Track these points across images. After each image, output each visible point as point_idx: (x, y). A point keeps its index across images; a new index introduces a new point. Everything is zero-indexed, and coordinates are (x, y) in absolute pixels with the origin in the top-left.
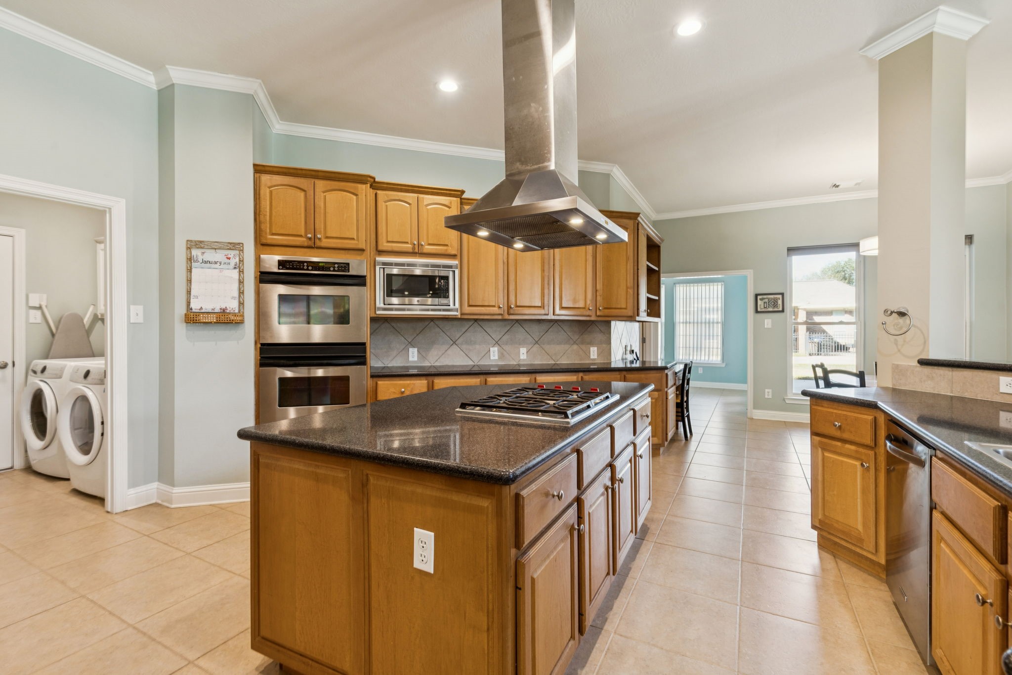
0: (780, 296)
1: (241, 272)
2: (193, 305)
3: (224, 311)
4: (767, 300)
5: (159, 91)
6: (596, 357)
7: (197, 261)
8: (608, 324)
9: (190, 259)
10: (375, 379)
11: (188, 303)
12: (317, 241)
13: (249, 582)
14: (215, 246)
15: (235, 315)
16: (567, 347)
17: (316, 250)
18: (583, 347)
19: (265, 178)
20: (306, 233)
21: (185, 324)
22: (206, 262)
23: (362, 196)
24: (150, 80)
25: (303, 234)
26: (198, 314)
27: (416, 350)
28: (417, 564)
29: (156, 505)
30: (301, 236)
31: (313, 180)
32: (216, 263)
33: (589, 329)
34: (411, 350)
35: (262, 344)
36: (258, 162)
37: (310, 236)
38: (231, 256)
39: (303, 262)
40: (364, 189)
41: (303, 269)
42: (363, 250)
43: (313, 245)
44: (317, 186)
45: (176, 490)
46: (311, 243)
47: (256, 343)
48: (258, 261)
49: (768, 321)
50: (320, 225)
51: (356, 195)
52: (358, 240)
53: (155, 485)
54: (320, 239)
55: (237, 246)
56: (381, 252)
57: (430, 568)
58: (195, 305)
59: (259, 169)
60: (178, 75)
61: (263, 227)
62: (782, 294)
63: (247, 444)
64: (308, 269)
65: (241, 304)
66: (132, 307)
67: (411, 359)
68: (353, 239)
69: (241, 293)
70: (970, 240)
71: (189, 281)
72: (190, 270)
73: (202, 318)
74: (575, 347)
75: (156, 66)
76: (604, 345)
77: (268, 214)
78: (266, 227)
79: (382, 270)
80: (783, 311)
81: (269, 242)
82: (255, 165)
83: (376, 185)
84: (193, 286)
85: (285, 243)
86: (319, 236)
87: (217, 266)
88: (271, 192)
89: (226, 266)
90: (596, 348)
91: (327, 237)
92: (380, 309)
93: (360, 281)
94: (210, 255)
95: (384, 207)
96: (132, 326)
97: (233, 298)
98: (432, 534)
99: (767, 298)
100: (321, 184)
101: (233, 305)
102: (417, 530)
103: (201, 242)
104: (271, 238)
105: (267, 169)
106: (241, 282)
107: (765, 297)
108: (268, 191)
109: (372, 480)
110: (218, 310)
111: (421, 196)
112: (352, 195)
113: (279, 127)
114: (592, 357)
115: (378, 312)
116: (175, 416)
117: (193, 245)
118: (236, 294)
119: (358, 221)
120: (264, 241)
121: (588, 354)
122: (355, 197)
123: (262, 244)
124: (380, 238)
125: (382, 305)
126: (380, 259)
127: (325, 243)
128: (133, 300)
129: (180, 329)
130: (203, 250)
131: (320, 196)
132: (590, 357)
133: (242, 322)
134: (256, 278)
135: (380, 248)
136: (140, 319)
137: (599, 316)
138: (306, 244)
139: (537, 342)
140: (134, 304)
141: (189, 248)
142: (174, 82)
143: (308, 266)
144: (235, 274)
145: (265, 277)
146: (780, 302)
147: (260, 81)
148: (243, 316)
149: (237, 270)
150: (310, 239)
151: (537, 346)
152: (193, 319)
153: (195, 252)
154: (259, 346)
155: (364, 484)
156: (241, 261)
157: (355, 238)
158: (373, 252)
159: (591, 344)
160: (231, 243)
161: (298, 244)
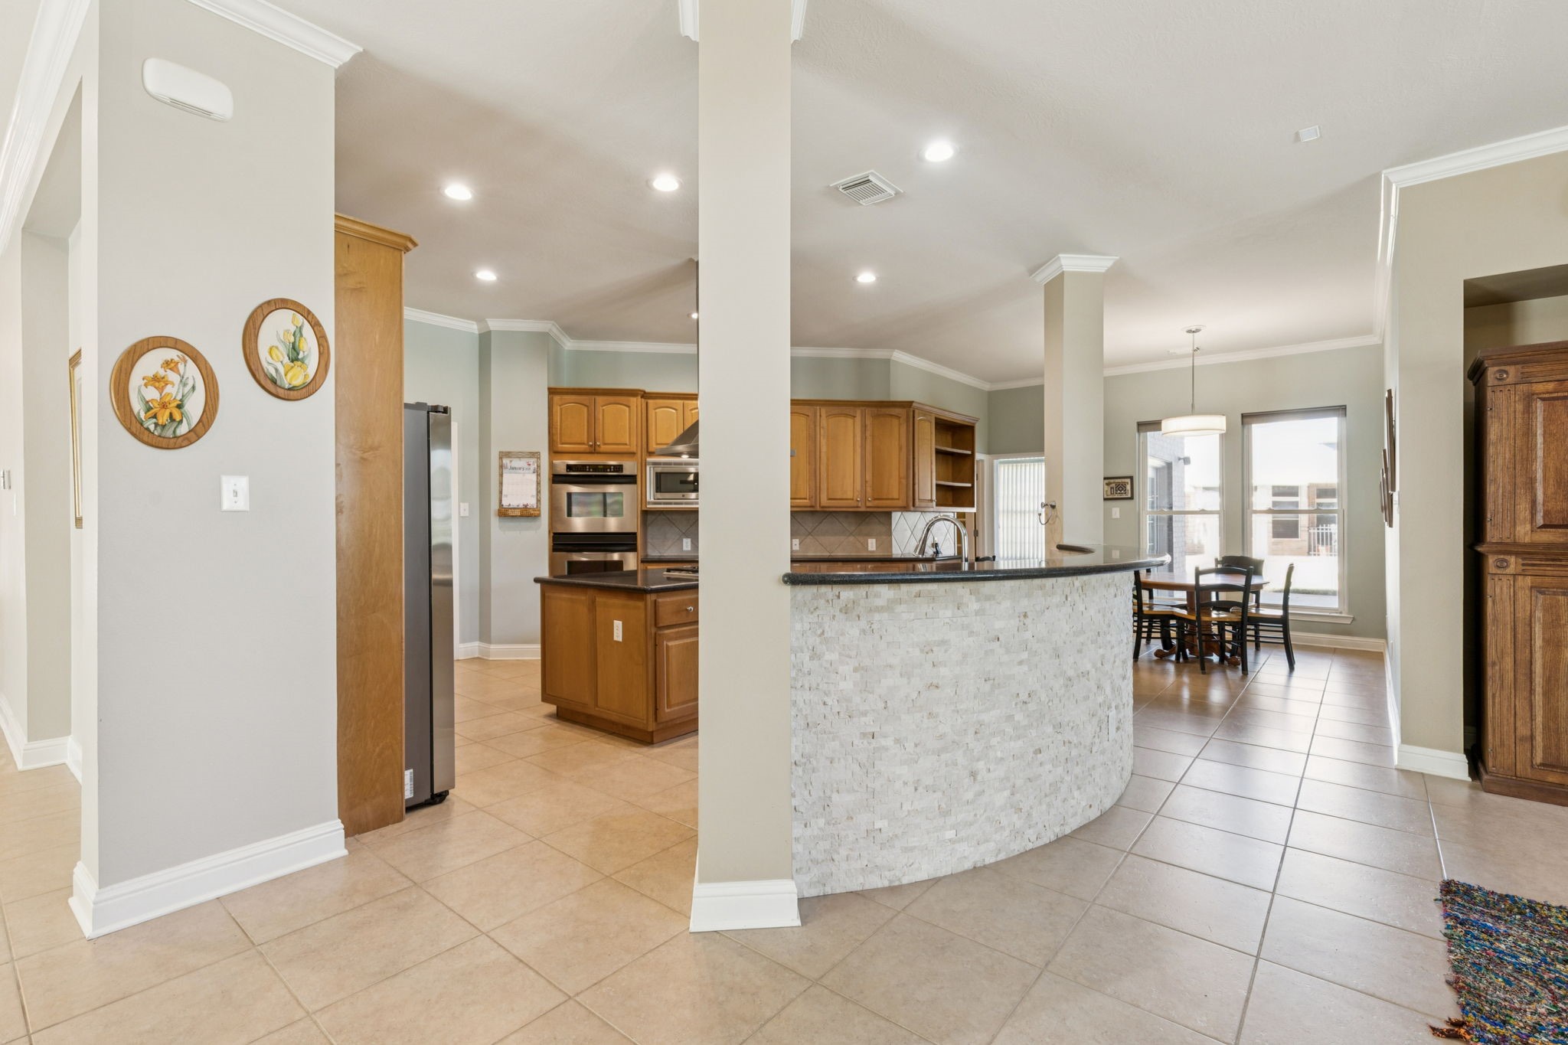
0: (1129, 480)
1: (538, 475)
2: (504, 503)
3: (526, 506)
4: (1113, 485)
5: (480, 334)
6: (874, 549)
7: (506, 468)
8: (888, 515)
9: (501, 467)
10: (646, 564)
11: (501, 501)
12: (597, 448)
13: (540, 691)
14: (520, 455)
15: (534, 510)
16: (842, 538)
17: (596, 455)
18: (861, 539)
19: (557, 398)
20: (588, 443)
21: (498, 518)
22: (513, 468)
23: (634, 408)
24: (474, 328)
25: (586, 442)
26: (507, 509)
27: (689, 540)
28: (615, 638)
29: (478, 658)
30: (584, 444)
31: (593, 397)
32: (520, 469)
33: (867, 520)
34: (685, 540)
35: (555, 534)
36: (552, 386)
37: (591, 443)
38: (531, 463)
39: (585, 466)
40: (635, 401)
41: (586, 471)
42: (634, 454)
43: (594, 451)
44: (597, 401)
45: (492, 647)
46: (592, 449)
47: (549, 532)
48: (552, 466)
49: (1117, 510)
50: (599, 435)
51: (629, 407)
52: (630, 445)
53: (477, 644)
54: (599, 446)
55: (535, 455)
56: (651, 454)
57: (620, 640)
58: (505, 503)
59: (552, 392)
60: (494, 325)
61: (555, 438)
62: (1131, 478)
63: (539, 585)
64: (589, 471)
65: (538, 501)
66: (461, 504)
67: (685, 548)
68: (626, 444)
69: (538, 492)
70: (1344, 412)
71: (501, 484)
72: (501, 475)
73: (510, 513)
74: (851, 538)
75: (480, 320)
76: (884, 537)
77: (559, 427)
78: (557, 438)
79: (652, 469)
80: (1132, 498)
81: (560, 450)
82: (549, 389)
83: (645, 395)
84: (504, 488)
85: (572, 450)
86: (598, 443)
87: (521, 471)
88: (561, 409)
89: (527, 471)
90: (874, 541)
91: (605, 444)
92: (650, 503)
93: (631, 479)
94: (516, 463)
95: (654, 415)
96: (462, 518)
97: (533, 496)
98: (621, 622)
99: (1114, 483)
100: (600, 399)
101: (532, 502)
102: (615, 621)
103: (509, 452)
104: (561, 447)
105: (558, 391)
106: (538, 483)
107: (1112, 481)
108: (559, 408)
109: (597, 599)
110: (521, 506)
111: (686, 402)
112: (625, 407)
113: (569, 344)
114: (870, 549)
115: (648, 506)
116: (492, 587)
117: (503, 455)
118: (535, 493)
119: (630, 428)
120: (555, 449)
121: (865, 546)
122: (627, 409)
123: (554, 451)
124: (650, 441)
125: (652, 500)
126: (650, 460)
127: (604, 448)
128: (462, 499)
129: (495, 521)
130: (511, 459)
131: (599, 409)
132: (867, 548)
133: (539, 516)
134: (549, 479)
135: (651, 450)
136: (467, 514)
137: (868, 507)
138: (588, 451)
139: (810, 534)
140: (464, 502)
141: (501, 458)
142: (492, 329)
143: (589, 469)
144: (534, 477)
145: (557, 479)
146: (1128, 487)
147: (552, 322)
148: (540, 511)
149: (536, 474)
150: (591, 446)
151: (810, 537)
152: (504, 513)
153: (506, 461)
154: (552, 534)
155: (594, 602)
156: (539, 466)
157: (628, 443)
158: (644, 453)
159: (870, 535)
160: (531, 453)
161: (582, 450)
